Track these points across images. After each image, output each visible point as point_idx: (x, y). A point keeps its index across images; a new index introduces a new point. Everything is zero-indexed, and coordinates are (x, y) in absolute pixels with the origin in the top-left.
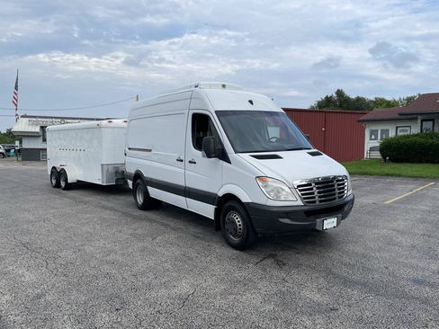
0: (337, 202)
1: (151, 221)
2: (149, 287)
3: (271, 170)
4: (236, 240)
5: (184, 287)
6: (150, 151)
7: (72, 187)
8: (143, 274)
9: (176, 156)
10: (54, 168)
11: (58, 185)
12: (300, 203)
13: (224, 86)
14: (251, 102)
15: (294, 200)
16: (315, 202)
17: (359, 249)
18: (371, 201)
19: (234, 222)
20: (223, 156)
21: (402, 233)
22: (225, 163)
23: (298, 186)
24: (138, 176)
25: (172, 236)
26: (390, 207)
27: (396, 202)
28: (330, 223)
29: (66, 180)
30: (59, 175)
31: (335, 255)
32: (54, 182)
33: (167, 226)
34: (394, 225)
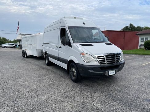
0: (116, 64)
1: (48, 70)
2: (31, 97)
3: (87, 50)
4: (74, 78)
5: (44, 98)
6: (49, 44)
7: (28, 57)
8: (32, 91)
9: (56, 45)
10: (23, 50)
11: (24, 57)
12: (98, 64)
13: (75, 18)
14: (84, 23)
15: (95, 63)
16: (105, 64)
17: (125, 84)
18: (136, 64)
19: (73, 71)
20: (70, 45)
21: (146, 77)
22: (70, 48)
23: (98, 57)
24: (46, 53)
25: (52, 76)
26: (144, 67)
27: (147, 65)
28: (112, 73)
29: (26, 55)
30: (24, 53)
31: (114, 86)
32: (23, 55)
33: (52, 72)
34: (144, 74)
